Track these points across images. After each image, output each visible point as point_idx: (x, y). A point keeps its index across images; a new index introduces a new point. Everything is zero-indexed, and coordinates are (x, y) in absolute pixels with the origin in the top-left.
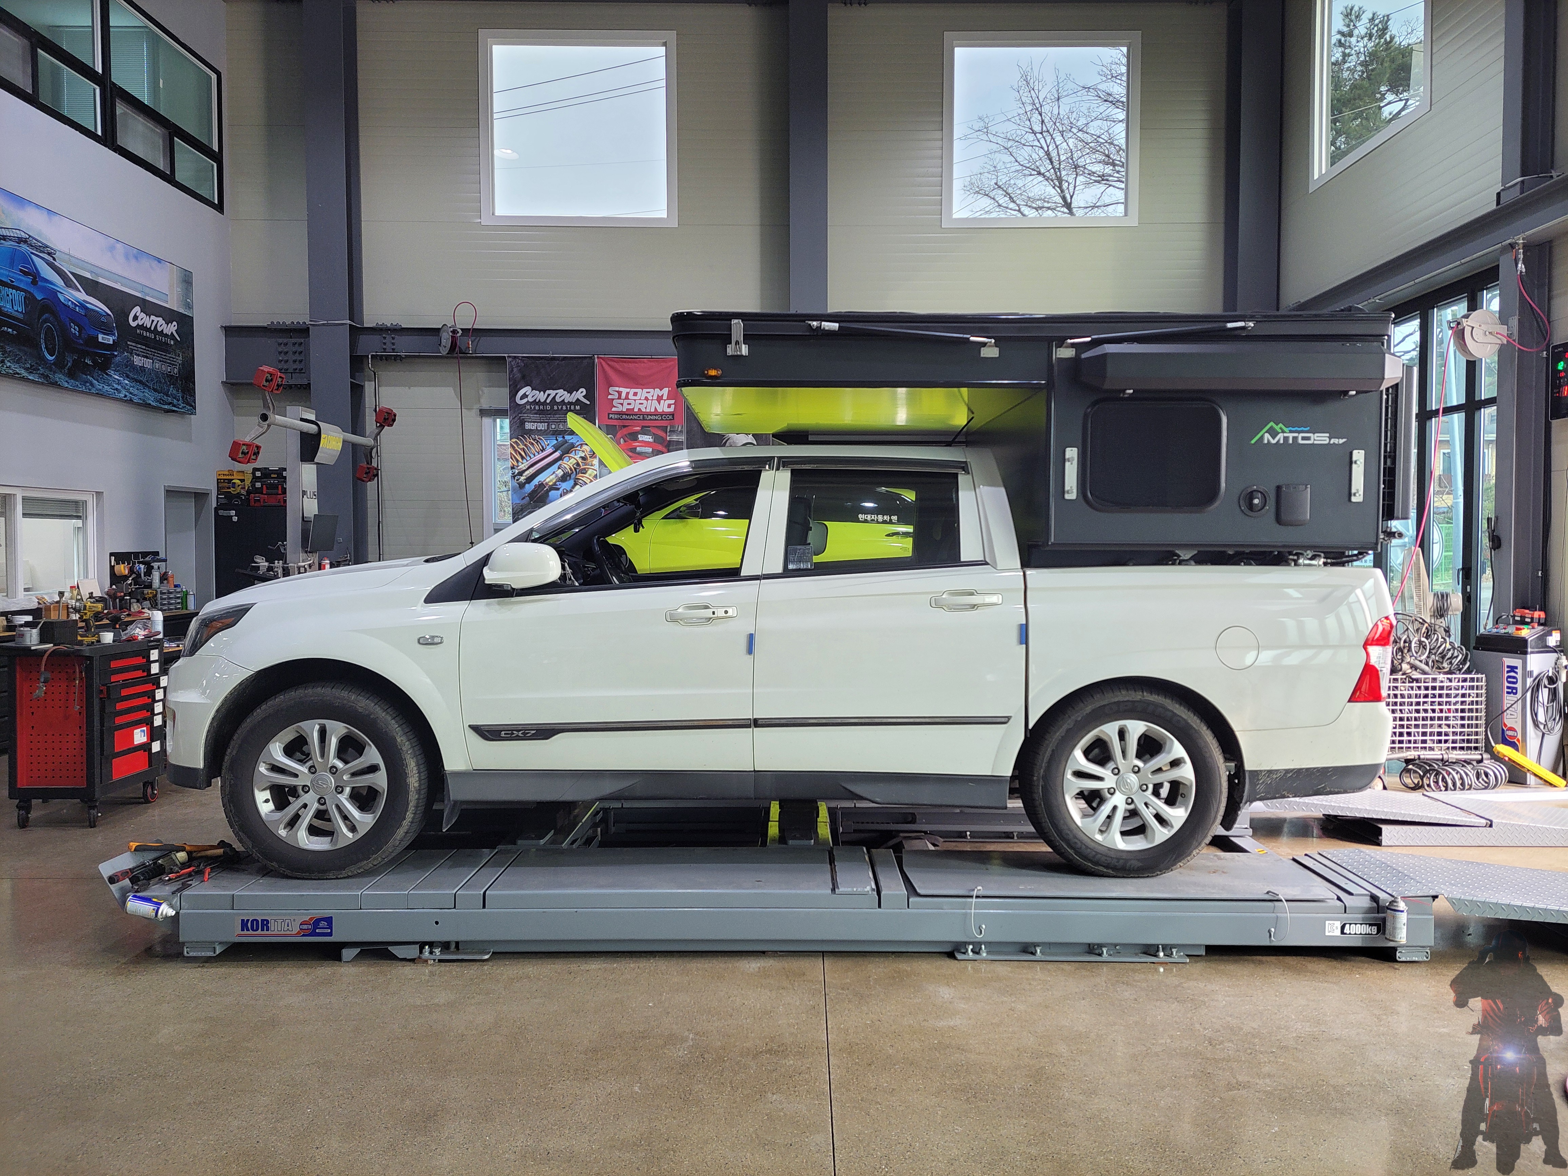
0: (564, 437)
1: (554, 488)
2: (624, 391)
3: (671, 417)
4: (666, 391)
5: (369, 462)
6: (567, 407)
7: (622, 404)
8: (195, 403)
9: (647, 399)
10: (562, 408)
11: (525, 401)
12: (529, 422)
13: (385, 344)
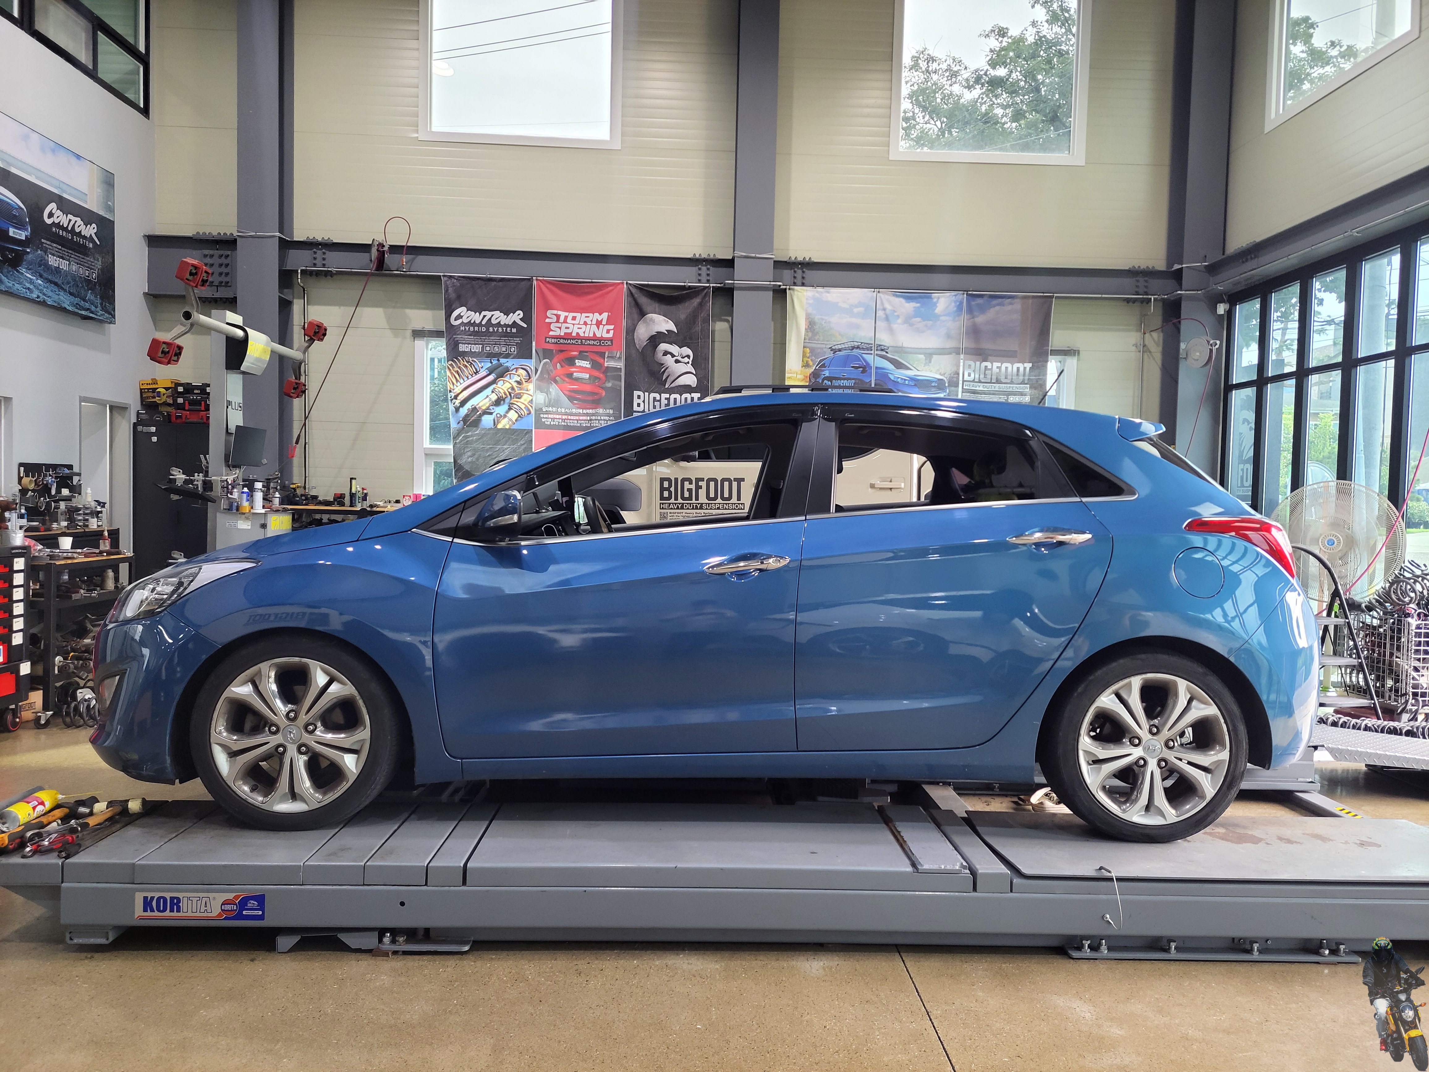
0: (498, 360)
1: (487, 412)
2: (563, 314)
3: (609, 343)
4: (605, 316)
5: (298, 376)
6: (503, 330)
7: (560, 328)
8: (114, 311)
9: (585, 323)
10: (498, 330)
11: (459, 322)
12: (463, 344)
13: (315, 259)
